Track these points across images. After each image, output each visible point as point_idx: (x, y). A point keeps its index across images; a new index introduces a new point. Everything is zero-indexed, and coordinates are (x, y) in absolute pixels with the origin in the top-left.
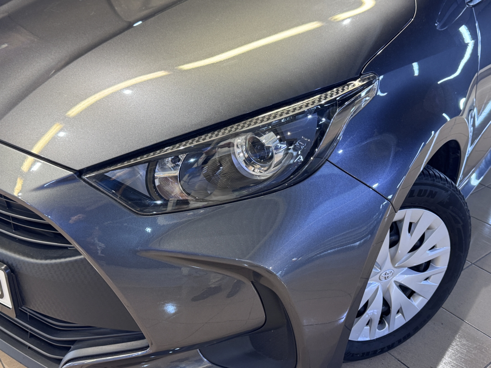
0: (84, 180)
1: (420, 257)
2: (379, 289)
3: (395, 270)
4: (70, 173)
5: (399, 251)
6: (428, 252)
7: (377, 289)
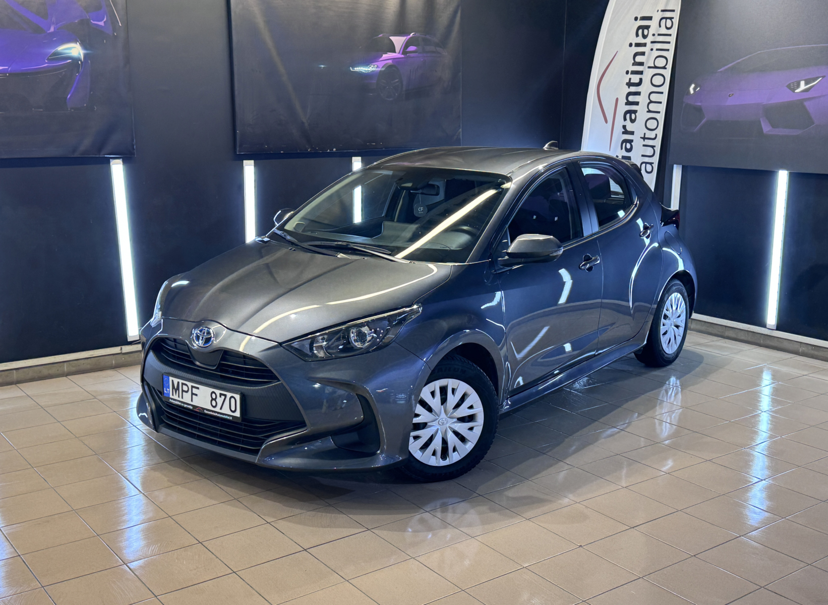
0: (284, 348)
1: (463, 411)
2: (439, 432)
3: (449, 419)
4: (277, 344)
5: (448, 404)
6: (467, 409)
7: (437, 432)
